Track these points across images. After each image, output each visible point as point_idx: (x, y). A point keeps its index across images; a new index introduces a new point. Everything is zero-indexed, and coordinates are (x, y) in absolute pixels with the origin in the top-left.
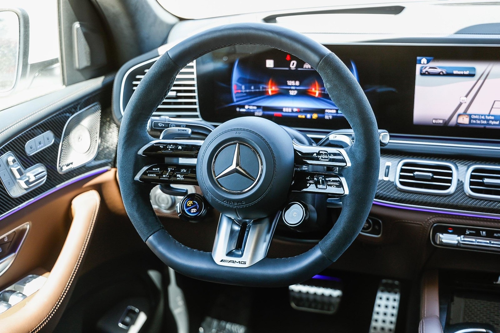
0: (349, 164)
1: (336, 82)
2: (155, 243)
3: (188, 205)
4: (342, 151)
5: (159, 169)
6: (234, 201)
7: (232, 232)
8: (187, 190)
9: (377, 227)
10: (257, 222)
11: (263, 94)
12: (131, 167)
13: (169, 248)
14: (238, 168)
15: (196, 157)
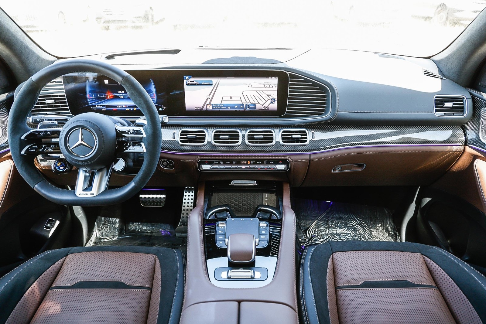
0: (145, 136)
1: (133, 91)
2: (39, 188)
3: (58, 165)
4: (141, 129)
5: (36, 146)
6: (82, 161)
7: (85, 177)
8: (59, 156)
9: (171, 164)
10: (100, 170)
11: (105, 99)
12: (17, 146)
13: (48, 191)
14: (83, 143)
15: (58, 137)
